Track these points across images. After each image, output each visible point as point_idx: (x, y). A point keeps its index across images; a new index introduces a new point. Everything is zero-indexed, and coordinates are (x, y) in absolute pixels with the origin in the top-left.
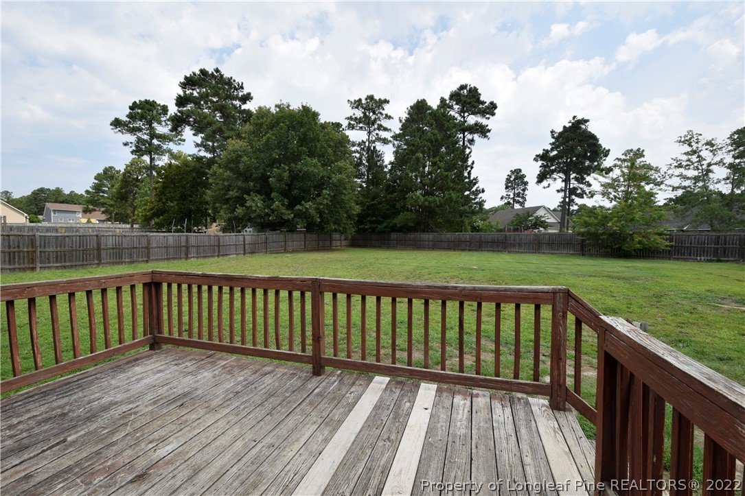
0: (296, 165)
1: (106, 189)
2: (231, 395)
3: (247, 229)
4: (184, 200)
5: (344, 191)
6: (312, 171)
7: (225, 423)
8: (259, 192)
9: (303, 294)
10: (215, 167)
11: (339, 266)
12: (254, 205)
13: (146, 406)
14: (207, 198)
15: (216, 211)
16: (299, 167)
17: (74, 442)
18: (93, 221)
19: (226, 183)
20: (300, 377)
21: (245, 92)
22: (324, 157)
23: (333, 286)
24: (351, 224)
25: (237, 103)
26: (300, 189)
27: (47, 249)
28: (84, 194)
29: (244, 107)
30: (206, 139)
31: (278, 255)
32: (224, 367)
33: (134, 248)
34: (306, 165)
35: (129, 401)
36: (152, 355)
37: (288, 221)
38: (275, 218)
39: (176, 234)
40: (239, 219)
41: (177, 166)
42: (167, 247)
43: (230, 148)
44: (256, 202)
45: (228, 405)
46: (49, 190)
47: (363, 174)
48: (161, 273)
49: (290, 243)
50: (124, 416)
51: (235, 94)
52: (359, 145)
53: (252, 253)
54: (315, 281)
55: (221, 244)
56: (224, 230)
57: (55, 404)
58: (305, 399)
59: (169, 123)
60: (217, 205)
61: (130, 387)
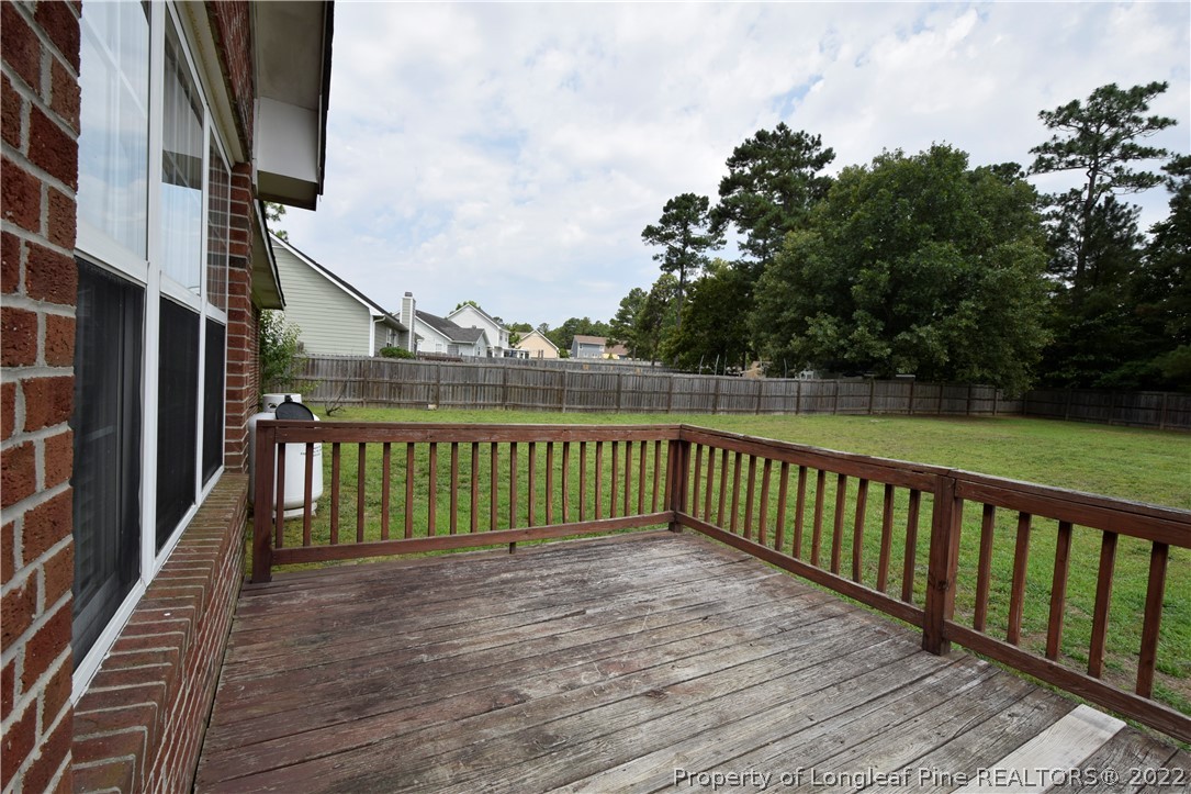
0: (907, 258)
1: (630, 317)
2: (774, 631)
3: (805, 372)
4: (717, 328)
5: (1013, 301)
6: (940, 267)
7: (764, 670)
8: (831, 311)
9: (915, 496)
10: (763, 278)
11: (986, 451)
12: (820, 333)
13: (664, 603)
14: (749, 324)
15: (759, 343)
16: (912, 261)
17: (591, 618)
18: (615, 356)
19: (779, 300)
20: (894, 643)
21: (823, 149)
22: (969, 236)
23: (987, 491)
24: (1025, 368)
25: (808, 170)
26: (910, 302)
27: (573, 389)
28: (608, 323)
29: (819, 174)
30: (754, 236)
31: (856, 418)
32: (763, 583)
33: (654, 392)
34: (928, 256)
35: (645, 589)
36: (670, 538)
37: (880, 359)
38: (854, 355)
39: (704, 376)
40: (794, 356)
41: (713, 280)
42: (691, 394)
43: (788, 245)
44: (824, 328)
45: (770, 644)
46: (578, 320)
47: (1069, 263)
48: (691, 429)
49: (881, 400)
50: (642, 606)
51: (806, 156)
52: (1063, 199)
53: (810, 411)
54: (944, 475)
55: (763, 394)
56: (769, 372)
57: (577, 567)
58: (905, 686)
59: (708, 221)
60: (763, 334)
61: (647, 572)
